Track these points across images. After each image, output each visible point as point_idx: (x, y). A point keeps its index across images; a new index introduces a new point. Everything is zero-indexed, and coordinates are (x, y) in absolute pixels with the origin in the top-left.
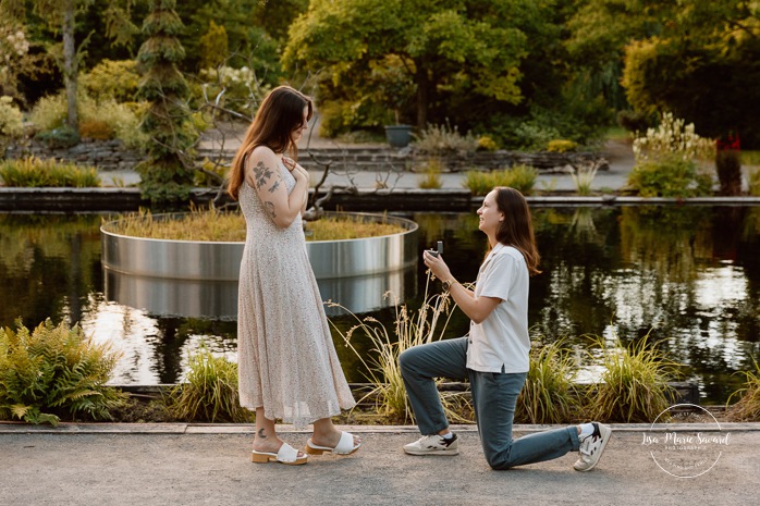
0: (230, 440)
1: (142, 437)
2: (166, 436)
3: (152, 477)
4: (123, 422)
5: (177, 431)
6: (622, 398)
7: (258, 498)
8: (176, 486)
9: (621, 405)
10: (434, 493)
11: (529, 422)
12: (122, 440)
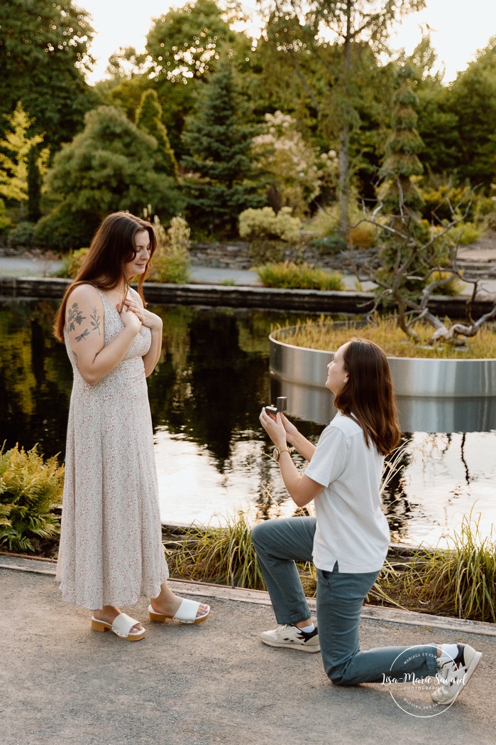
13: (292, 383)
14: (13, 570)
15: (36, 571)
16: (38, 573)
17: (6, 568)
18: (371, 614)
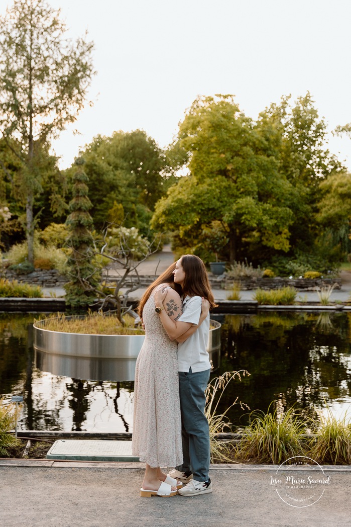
0: (79, 473)
1: (24, 469)
2: (39, 469)
3: (22, 500)
4: (16, 458)
5: (46, 465)
6: (331, 448)
7: (86, 518)
8: (35, 507)
9: (331, 452)
10: (201, 518)
11: (271, 463)
12: (12, 471)
13: (52, 354)
14: (9, 466)
15: (25, 465)
16: (26, 467)
17: (4, 466)
18: (229, 467)
